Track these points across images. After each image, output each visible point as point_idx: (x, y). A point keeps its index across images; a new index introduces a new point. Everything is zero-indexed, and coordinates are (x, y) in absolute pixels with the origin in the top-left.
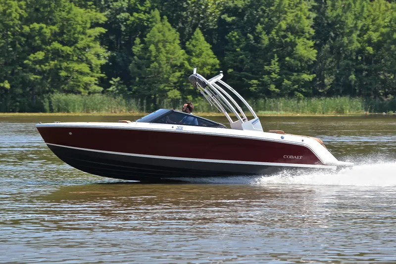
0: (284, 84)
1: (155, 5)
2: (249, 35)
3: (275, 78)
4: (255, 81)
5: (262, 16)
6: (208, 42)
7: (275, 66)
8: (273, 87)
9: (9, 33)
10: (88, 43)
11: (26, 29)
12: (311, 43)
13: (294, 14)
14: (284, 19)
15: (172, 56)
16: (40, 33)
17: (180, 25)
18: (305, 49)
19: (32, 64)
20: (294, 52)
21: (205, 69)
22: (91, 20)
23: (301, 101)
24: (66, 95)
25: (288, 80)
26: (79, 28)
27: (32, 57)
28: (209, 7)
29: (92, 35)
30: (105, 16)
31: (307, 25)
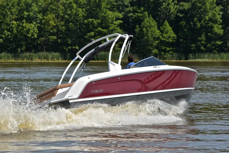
0: (208, 46)
1: (146, 9)
2: (191, 23)
3: (204, 43)
4: (194, 45)
5: (197, 14)
6: (171, 27)
7: (203, 37)
8: (202, 48)
9: (78, 23)
10: (114, 28)
11: (86, 21)
12: (221, 26)
13: (212, 13)
14: (208, 15)
15: (154, 34)
16: (92, 23)
17: (157, 18)
18: (218, 29)
19: (89, 38)
20: (213, 31)
21: (170, 39)
22: (116, 17)
23: (216, 54)
24: (105, 52)
25: (210, 44)
26: (110, 21)
27: (88, 34)
28: (171, 10)
29: (116, 24)
30: (122, 15)
31: (218, 18)
